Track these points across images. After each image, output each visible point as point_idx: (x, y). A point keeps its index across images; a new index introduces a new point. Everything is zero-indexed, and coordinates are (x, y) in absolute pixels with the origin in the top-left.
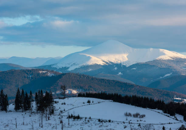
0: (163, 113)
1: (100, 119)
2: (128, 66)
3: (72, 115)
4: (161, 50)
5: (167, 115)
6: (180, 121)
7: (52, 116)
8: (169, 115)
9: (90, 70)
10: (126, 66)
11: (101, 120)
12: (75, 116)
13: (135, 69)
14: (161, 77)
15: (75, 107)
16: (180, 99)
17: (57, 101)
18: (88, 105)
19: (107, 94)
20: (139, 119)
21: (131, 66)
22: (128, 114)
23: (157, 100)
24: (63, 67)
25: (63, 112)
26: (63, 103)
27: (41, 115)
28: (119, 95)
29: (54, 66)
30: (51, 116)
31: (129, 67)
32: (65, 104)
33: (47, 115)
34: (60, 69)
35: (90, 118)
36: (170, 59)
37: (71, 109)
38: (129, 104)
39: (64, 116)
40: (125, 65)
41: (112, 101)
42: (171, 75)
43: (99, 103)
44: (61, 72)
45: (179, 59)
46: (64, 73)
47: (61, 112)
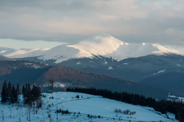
0: (154, 111)
1: (90, 114)
2: (119, 60)
3: (60, 110)
4: (154, 45)
5: (159, 113)
6: (172, 119)
7: (40, 110)
8: (160, 113)
9: (79, 63)
10: (117, 60)
11: (90, 116)
12: (64, 111)
13: (127, 64)
14: (154, 74)
15: (64, 102)
16: (175, 97)
17: (45, 95)
18: (76, 100)
19: (97, 89)
20: (129, 116)
21: (122, 61)
22: (118, 110)
23: (148, 98)
24: (49, 60)
25: (51, 106)
26: (51, 97)
27: (28, 108)
28: (108, 91)
29: (40, 58)
30: (38, 110)
31: (119, 62)
32: (53, 98)
33: (35, 109)
34: (46, 61)
35: (79, 113)
36: (164, 55)
37: (59, 104)
38: (119, 100)
39: (52, 110)
40: (115, 59)
41: (102, 97)
42: (165, 72)
43: (88, 98)
44: (48, 65)
45: (173, 55)
46: (52, 65)
47: (50, 106)
